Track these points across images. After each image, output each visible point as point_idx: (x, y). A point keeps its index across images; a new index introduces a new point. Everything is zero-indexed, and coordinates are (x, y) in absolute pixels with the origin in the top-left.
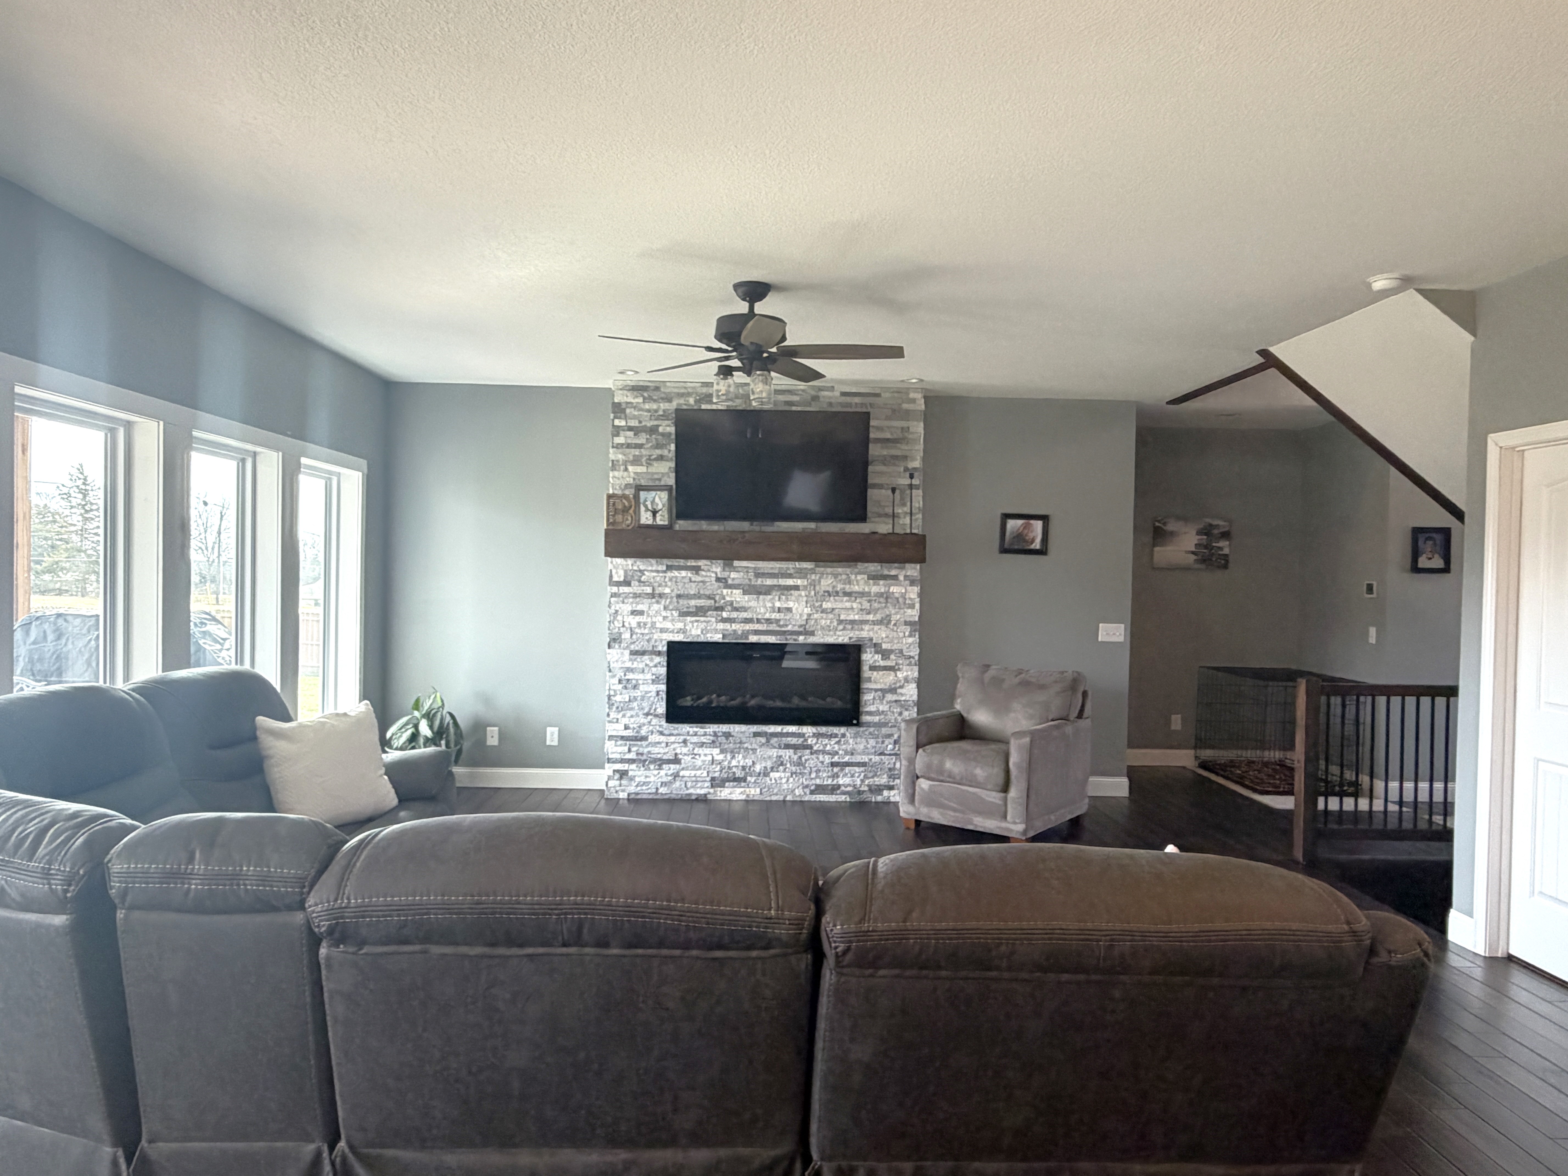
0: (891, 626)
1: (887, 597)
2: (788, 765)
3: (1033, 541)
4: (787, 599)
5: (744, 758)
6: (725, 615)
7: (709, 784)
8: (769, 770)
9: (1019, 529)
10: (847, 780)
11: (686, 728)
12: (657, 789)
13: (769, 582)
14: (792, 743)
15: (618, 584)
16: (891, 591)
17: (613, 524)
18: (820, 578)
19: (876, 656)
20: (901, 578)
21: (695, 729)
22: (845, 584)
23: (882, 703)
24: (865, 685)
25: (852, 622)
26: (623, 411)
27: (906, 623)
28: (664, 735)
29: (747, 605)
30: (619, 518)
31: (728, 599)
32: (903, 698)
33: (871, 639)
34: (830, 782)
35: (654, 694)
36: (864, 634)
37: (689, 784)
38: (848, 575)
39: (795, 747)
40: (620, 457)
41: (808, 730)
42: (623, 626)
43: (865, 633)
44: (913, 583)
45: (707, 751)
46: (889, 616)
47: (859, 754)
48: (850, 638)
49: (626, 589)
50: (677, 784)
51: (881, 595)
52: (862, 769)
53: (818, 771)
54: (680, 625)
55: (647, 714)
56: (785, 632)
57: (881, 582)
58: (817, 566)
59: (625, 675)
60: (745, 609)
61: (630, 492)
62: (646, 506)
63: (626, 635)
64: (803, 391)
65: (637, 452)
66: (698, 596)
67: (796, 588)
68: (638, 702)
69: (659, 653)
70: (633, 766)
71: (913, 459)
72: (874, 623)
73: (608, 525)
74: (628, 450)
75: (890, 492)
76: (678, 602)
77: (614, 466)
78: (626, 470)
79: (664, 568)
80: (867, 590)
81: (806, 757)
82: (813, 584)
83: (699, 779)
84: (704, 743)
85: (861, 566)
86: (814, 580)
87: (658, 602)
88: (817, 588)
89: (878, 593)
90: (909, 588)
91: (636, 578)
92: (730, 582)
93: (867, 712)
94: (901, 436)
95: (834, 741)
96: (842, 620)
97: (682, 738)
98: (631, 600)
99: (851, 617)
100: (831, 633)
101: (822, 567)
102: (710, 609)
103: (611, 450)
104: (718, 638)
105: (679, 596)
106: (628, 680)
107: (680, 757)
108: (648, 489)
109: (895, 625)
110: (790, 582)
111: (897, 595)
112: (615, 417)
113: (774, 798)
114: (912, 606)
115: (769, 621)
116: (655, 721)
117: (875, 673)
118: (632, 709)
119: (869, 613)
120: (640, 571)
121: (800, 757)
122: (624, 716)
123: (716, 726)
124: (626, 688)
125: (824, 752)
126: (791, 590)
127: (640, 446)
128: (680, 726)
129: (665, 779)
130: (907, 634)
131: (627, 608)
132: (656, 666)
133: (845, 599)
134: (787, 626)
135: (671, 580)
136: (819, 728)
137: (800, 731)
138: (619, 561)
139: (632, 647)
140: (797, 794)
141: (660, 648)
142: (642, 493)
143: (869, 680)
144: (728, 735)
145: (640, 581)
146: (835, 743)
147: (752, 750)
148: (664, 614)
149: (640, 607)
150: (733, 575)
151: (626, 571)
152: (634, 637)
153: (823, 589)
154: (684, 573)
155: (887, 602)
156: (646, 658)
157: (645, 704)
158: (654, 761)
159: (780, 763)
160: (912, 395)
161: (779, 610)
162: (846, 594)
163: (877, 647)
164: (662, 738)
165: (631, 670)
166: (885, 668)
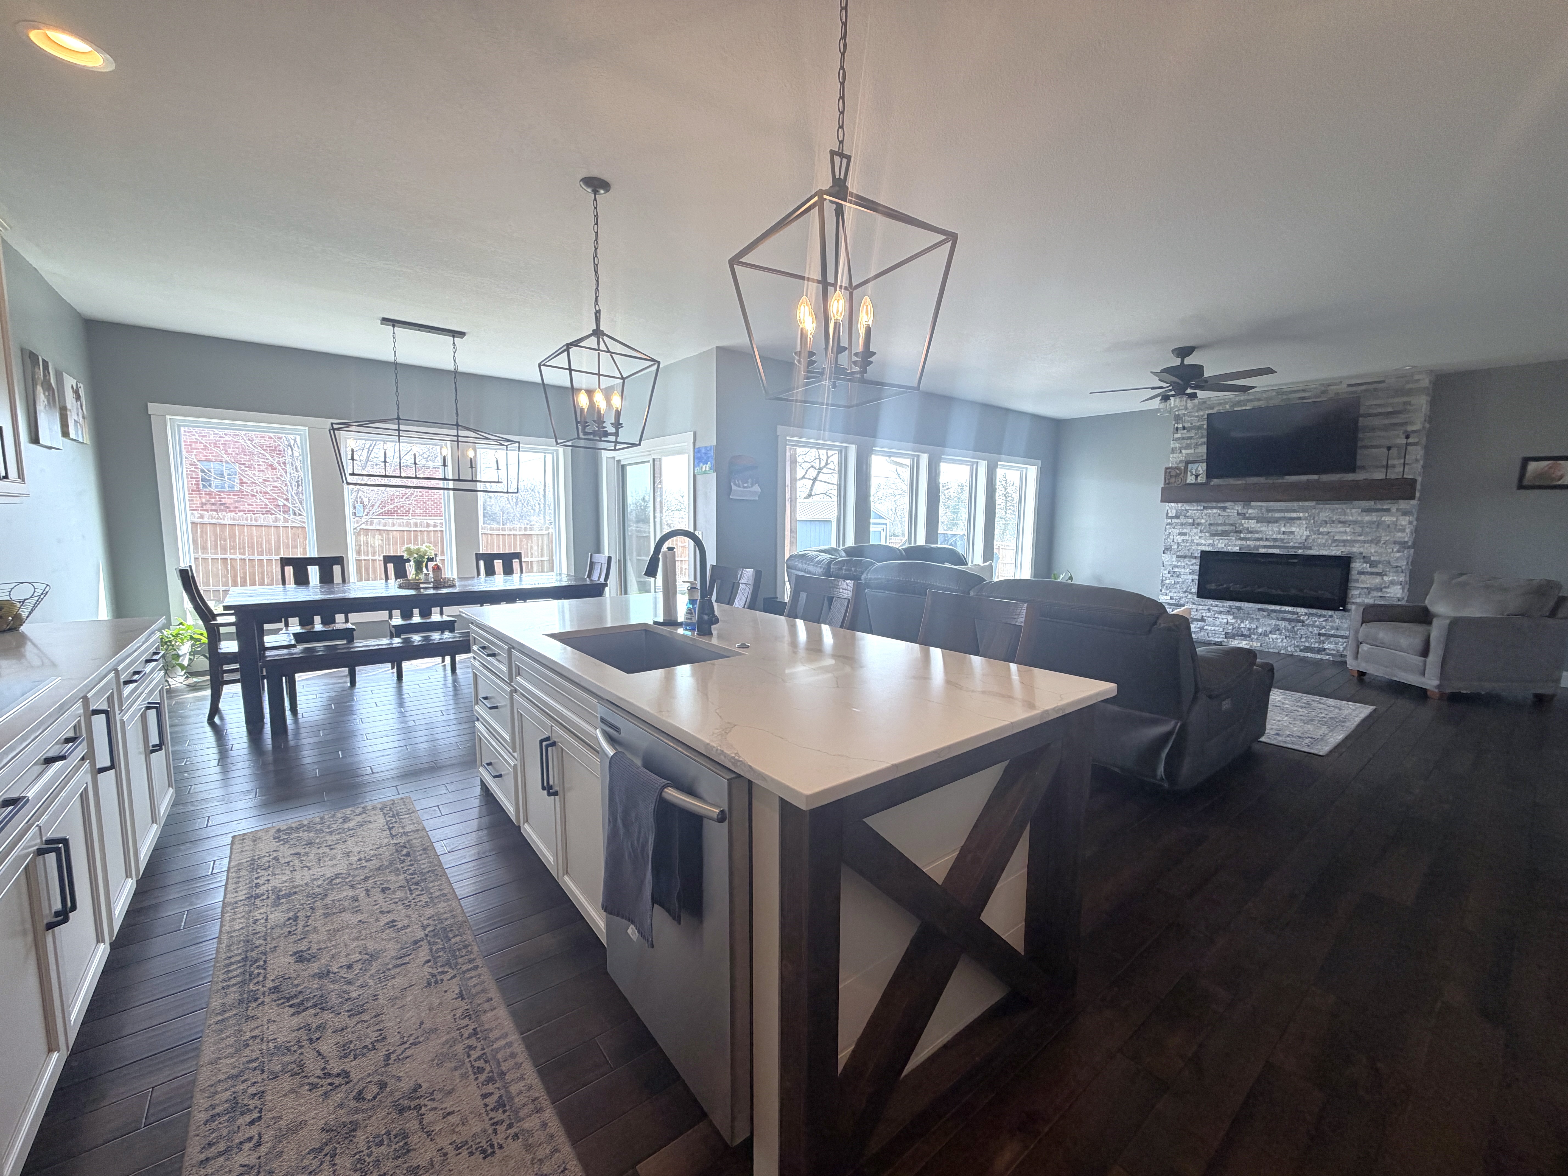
0: (1380, 545)
1: (1379, 524)
2: (1284, 631)
4: (1291, 526)
5: (1250, 623)
6: (1242, 535)
7: (1224, 636)
8: (1268, 633)
9: (1543, 469)
10: (1332, 646)
11: (1210, 602)
13: (1277, 515)
14: (1288, 617)
15: (1172, 518)
16: (1383, 520)
17: (1168, 484)
18: (1319, 512)
19: (1365, 565)
20: (1394, 510)
21: (1217, 603)
22: (1341, 515)
23: (1368, 598)
24: (1352, 584)
25: (1345, 541)
27: (1395, 543)
28: (1195, 604)
29: (1259, 530)
30: (1173, 480)
31: (1245, 526)
32: (1388, 595)
33: (1361, 553)
34: (1316, 645)
35: (1190, 581)
36: (1354, 550)
37: (1210, 635)
38: (1343, 509)
39: (1290, 621)
40: (1177, 445)
41: (1302, 610)
42: (1173, 541)
43: (1356, 549)
44: (1405, 514)
45: (1224, 616)
46: (1380, 537)
47: (1344, 630)
48: (1342, 552)
49: (1176, 521)
50: (1202, 634)
51: (1373, 522)
52: (1345, 640)
53: (1307, 637)
54: (1211, 542)
55: (1185, 592)
56: (1288, 547)
57: (1374, 514)
58: (1317, 504)
59: (1173, 569)
60: (1257, 532)
61: (1182, 466)
62: (1191, 473)
63: (1175, 547)
64: (1315, 388)
65: (1188, 442)
66: (1224, 524)
67: (1299, 518)
68: (1180, 585)
69: (1195, 558)
71: (1412, 423)
72: (1364, 542)
73: (1165, 484)
74: (1183, 441)
75: (1385, 450)
76: (1210, 528)
77: (1173, 451)
78: (1181, 452)
79: (1202, 508)
80: (1359, 519)
81: (1298, 628)
82: (1313, 516)
83: (1217, 632)
84: (1222, 611)
85: (1355, 503)
86: (1314, 513)
87: (1196, 528)
88: (1316, 518)
89: (1370, 521)
90: (1401, 518)
91: (1183, 514)
92: (1247, 515)
93: (1353, 602)
95: (1322, 619)
96: (1336, 540)
97: (1207, 607)
98: (1179, 527)
99: (1345, 538)
100: (1327, 548)
101: (1322, 504)
102: (1231, 532)
103: (1172, 442)
104: (1237, 549)
105: (1211, 524)
106: (1174, 572)
107: (1205, 618)
108: (1194, 462)
109: (1384, 543)
110: (1294, 515)
111: (1388, 523)
113: (1271, 650)
114: (1403, 530)
115: (1275, 540)
116: (1190, 596)
117: (1363, 576)
118: (1176, 588)
119: (1360, 535)
120: (1186, 510)
121: (1293, 627)
122: (1170, 592)
123: (1231, 602)
124: (1172, 576)
125: (1313, 626)
126: (1294, 520)
127: (1191, 438)
128: (1207, 600)
130: (1395, 550)
131: (1176, 531)
132: (1192, 565)
133: (1340, 525)
134: (1289, 543)
135: (1206, 515)
136: (1311, 610)
137: (1295, 611)
138: (1173, 504)
139: (1178, 553)
140: (1289, 650)
141: (1196, 555)
142: (1189, 465)
143: (1357, 581)
144: (1239, 608)
145: (1185, 516)
146: (1323, 621)
147: (1257, 619)
148: (1200, 535)
149: (1185, 531)
150: (1250, 511)
151: (1177, 511)
152: (1180, 547)
153: (1321, 519)
154: (1215, 511)
155: (1378, 528)
156: (1187, 559)
157: (1184, 586)
159: (1277, 629)
160: (1416, 377)
161: (1284, 533)
162: (1340, 522)
163: (1366, 559)
164: (1194, 606)
165: (1177, 567)
166: (1372, 574)
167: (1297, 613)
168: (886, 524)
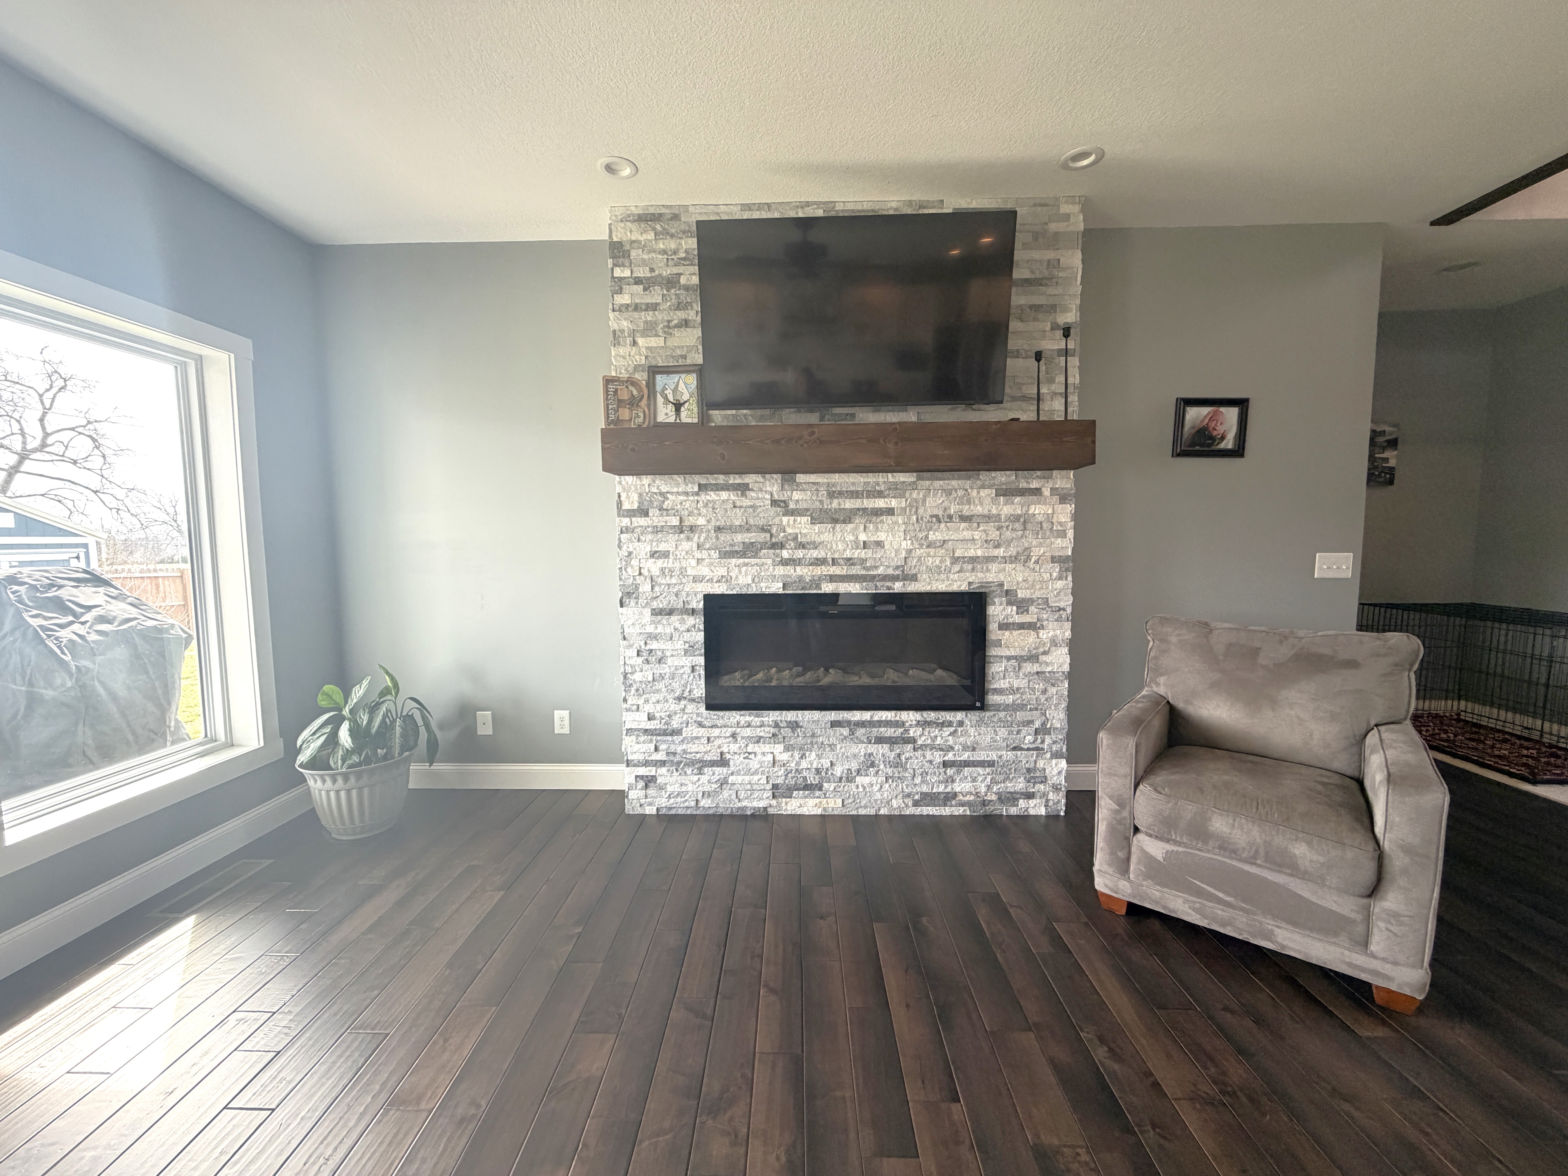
0: (1031, 564)
1: (1024, 521)
2: (882, 767)
3: (1223, 438)
4: (877, 529)
5: (819, 756)
6: (785, 554)
7: (770, 794)
8: (854, 774)
9: (1203, 421)
10: (966, 786)
11: (735, 717)
12: (697, 801)
13: (849, 504)
14: (888, 734)
15: (631, 513)
16: (1031, 512)
17: (617, 421)
18: (925, 497)
19: (1009, 608)
20: (1046, 492)
21: (748, 718)
22: (962, 504)
23: (1018, 677)
24: (992, 652)
25: (973, 560)
26: (627, 254)
27: (1053, 559)
28: (703, 726)
29: (817, 540)
30: (624, 413)
31: (789, 530)
32: (1049, 669)
33: (1001, 585)
34: (941, 789)
35: (687, 670)
36: (991, 577)
37: (742, 795)
38: (966, 490)
39: (891, 741)
40: (625, 324)
41: (910, 717)
42: (640, 574)
43: (992, 575)
44: (1063, 499)
45: (767, 748)
46: (1028, 549)
47: (982, 749)
48: (970, 584)
49: (642, 521)
50: (726, 794)
51: (1017, 518)
52: (988, 770)
53: (924, 774)
54: (722, 571)
55: (679, 699)
56: (874, 577)
57: (1017, 499)
58: (919, 479)
59: (646, 643)
60: (815, 546)
61: (641, 377)
62: (666, 397)
63: (645, 587)
65: (649, 316)
66: (747, 528)
67: (890, 512)
68: (667, 681)
69: (693, 612)
70: (663, 770)
71: (1066, 310)
72: (1005, 560)
73: (607, 423)
74: (636, 315)
75: (1033, 361)
76: (717, 538)
77: (616, 338)
78: (635, 343)
79: (696, 489)
80: (994, 511)
81: (908, 755)
82: (914, 506)
83: (755, 787)
84: (761, 737)
85: (984, 476)
86: (916, 500)
87: (688, 539)
88: (921, 511)
89: (1011, 515)
90: (1058, 508)
91: (655, 504)
92: (792, 506)
93: (995, 689)
94: (1046, 273)
95: (947, 731)
96: (959, 558)
97: (730, 731)
98: (650, 537)
99: (971, 553)
100: (943, 576)
101: (929, 479)
102: (764, 545)
103: (611, 315)
104: (776, 588)
105: (718, 529)
106: (651, 651)
107: (728, 756)
108: (667, 371)
109: (1037, 562)
110: (881, 503)
111: (1040, 518)
112: (615, 265)
113: (862, 812)
114: (1062, 534)
115: (849, 561)
116: (691, 707)
117: (1007, 633)
118: (658, 691)
119: (998, 546)
120: (661, 494)
121: (899, 755)
122: (647, 701)
123: (777, 713)
124: (648, 662)
125: (933, 747)
126: (882, 515)
127: (653, 307)
128: (727, 714)
129: (707, 788)
130: (1055, 575)
131: (644, 549)
132: (688, 630)
133: (963, 525)
134: (876, 567)
135: (706, 505)
136: (925, 714)
137: (898, 718)
138: (629, 479)
139: (655, 604)
140: (895, 806)
141: (694, 605)
142: (658, 377)
143: (998, 644)
144: (794, 726)
145: (661, 509)
146: (949, 735)
147: (830, 745)
148: (698, 555)
149: (663, 547)
150: (796, 495)
151: (640, 495)
152: (657, 589)
153: (929, 512)
154: (724, 495)
155: (1025, 529)
156: (674, 618)
157: (675, 685)
158: (692, 763)
159: (870, 763)
160: (1065, 209)
161: (865, 545)
162: (964, 519)
163: (1010, 596)
164: (702, 732)
165: (654, 637)
166: (1022, 626)
167: (903, 723)
168: (85, 546)
